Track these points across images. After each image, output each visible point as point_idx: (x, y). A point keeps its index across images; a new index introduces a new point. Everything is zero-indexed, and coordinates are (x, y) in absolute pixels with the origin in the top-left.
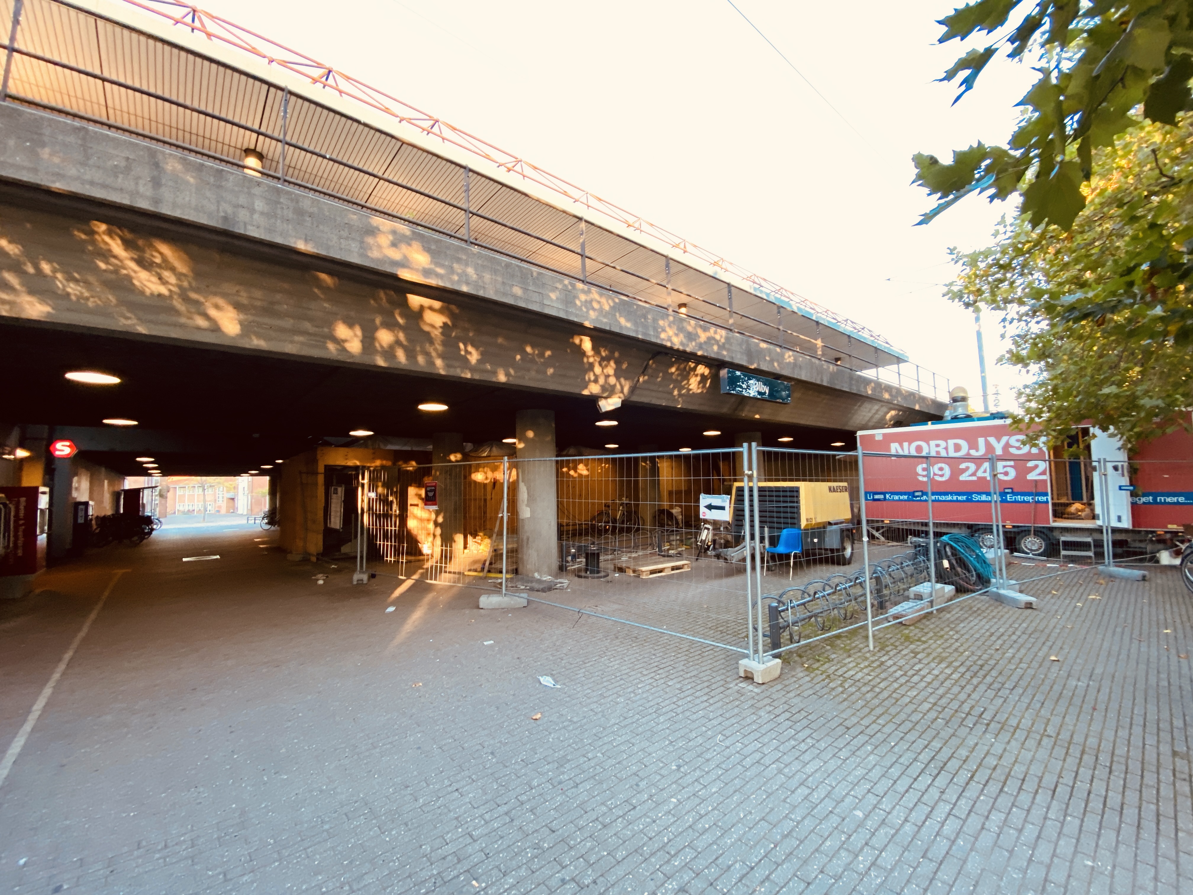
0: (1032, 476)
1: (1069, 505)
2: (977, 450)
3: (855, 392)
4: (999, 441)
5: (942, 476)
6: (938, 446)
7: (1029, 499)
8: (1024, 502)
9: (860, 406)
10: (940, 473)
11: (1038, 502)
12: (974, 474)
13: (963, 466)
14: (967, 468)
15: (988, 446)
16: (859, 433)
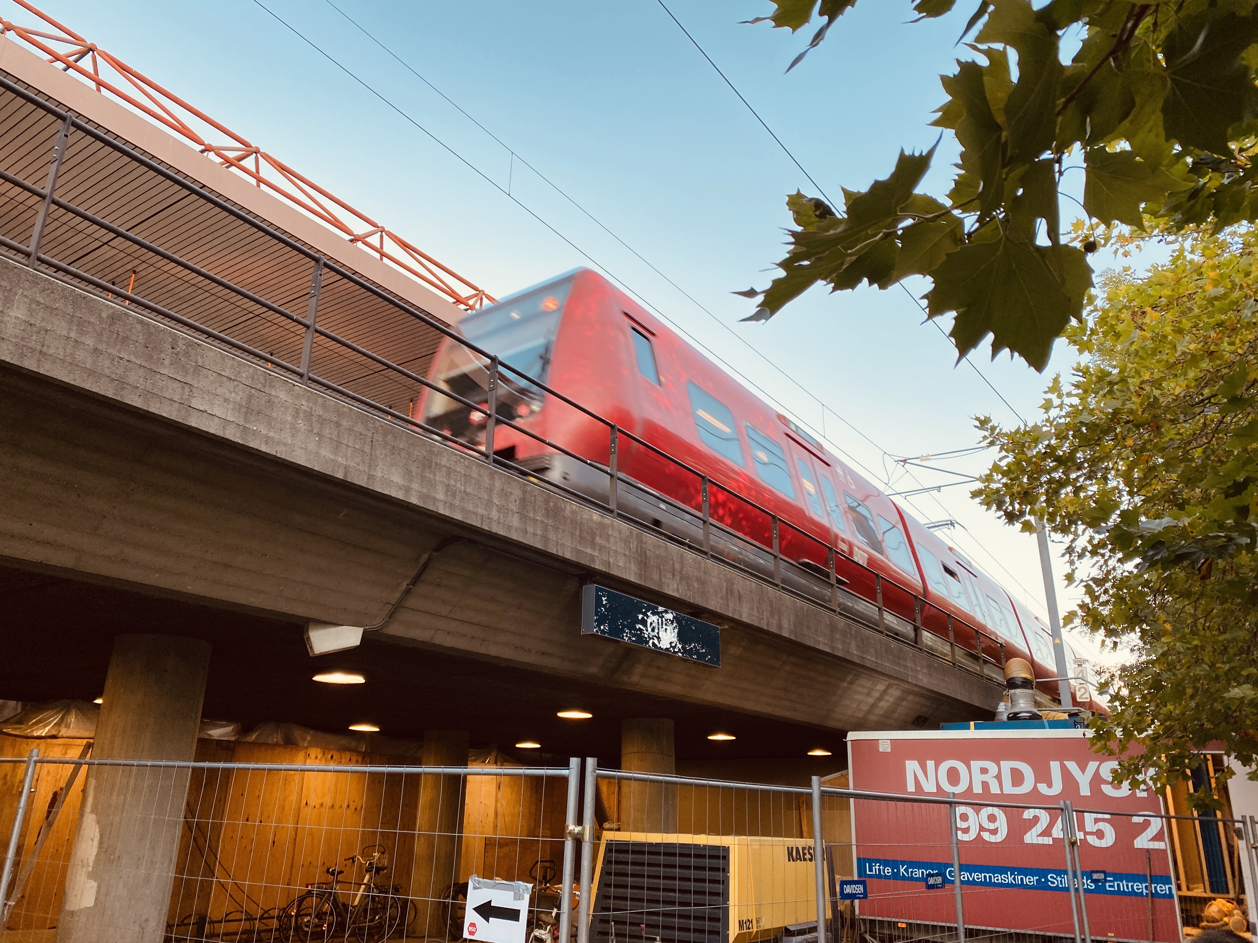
0: (1142, 842)
1: (1205, 901)
2: (1050, 785)
3: (840, 654)
4: (1083, 769)
5: (994, 832)
6: (984, 771)
7: (1141, 887)
8: (1133, 893)
9: (851, 683)
10: (992, 826)
11: (1154, 895)
12: (1047, 832)
13: (1028, 814)
14: (1036, 819)
15: (1067, 777)
16: (851, 736)
